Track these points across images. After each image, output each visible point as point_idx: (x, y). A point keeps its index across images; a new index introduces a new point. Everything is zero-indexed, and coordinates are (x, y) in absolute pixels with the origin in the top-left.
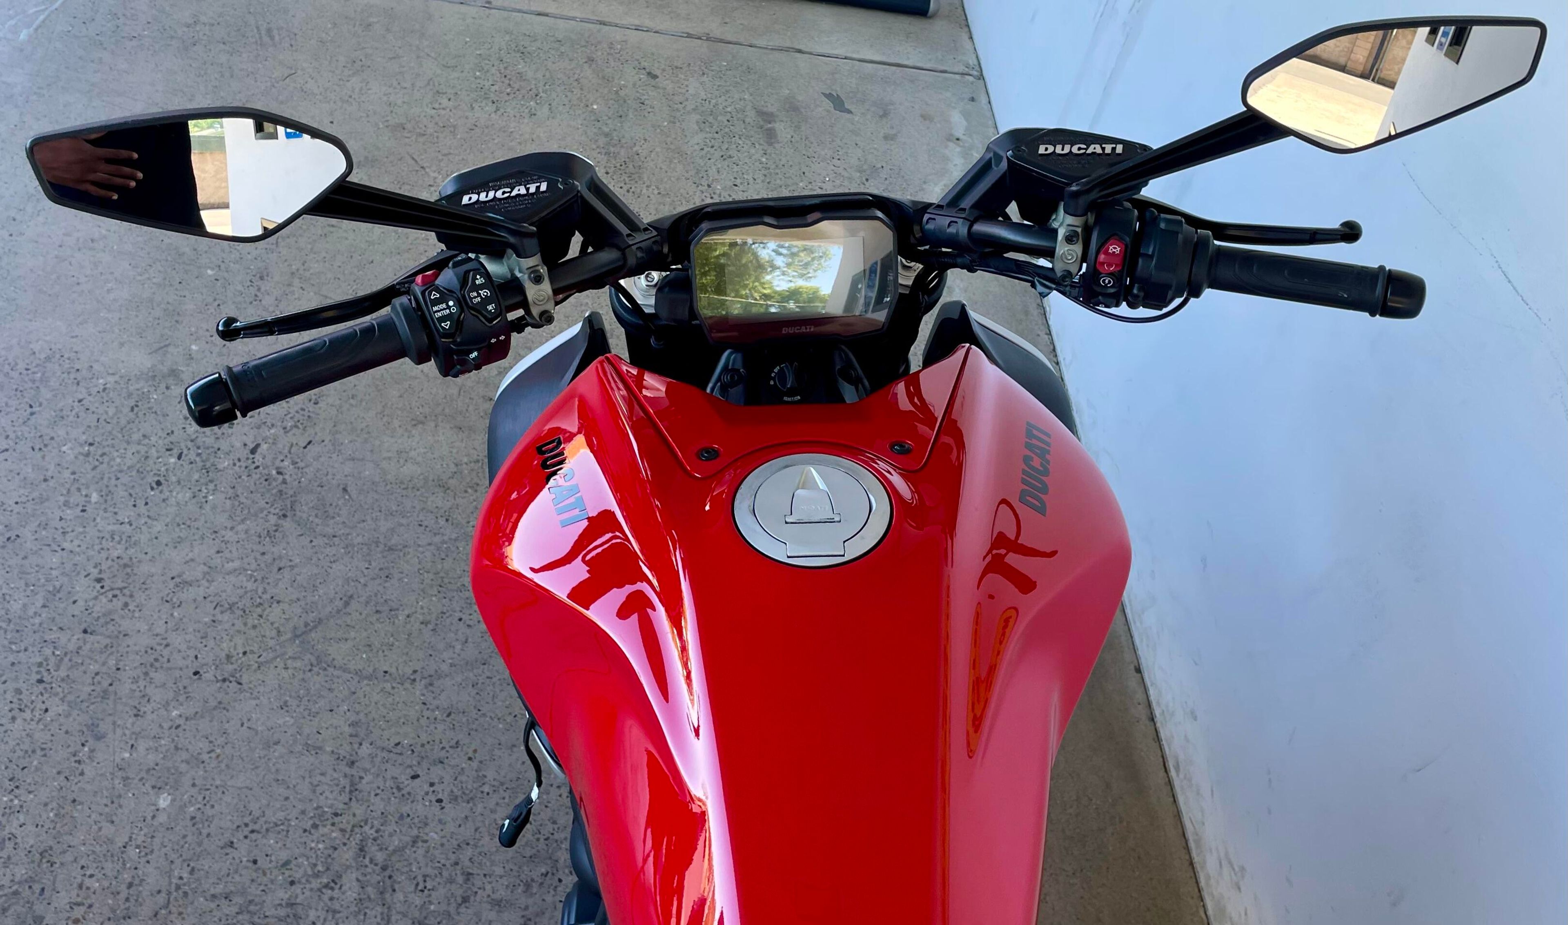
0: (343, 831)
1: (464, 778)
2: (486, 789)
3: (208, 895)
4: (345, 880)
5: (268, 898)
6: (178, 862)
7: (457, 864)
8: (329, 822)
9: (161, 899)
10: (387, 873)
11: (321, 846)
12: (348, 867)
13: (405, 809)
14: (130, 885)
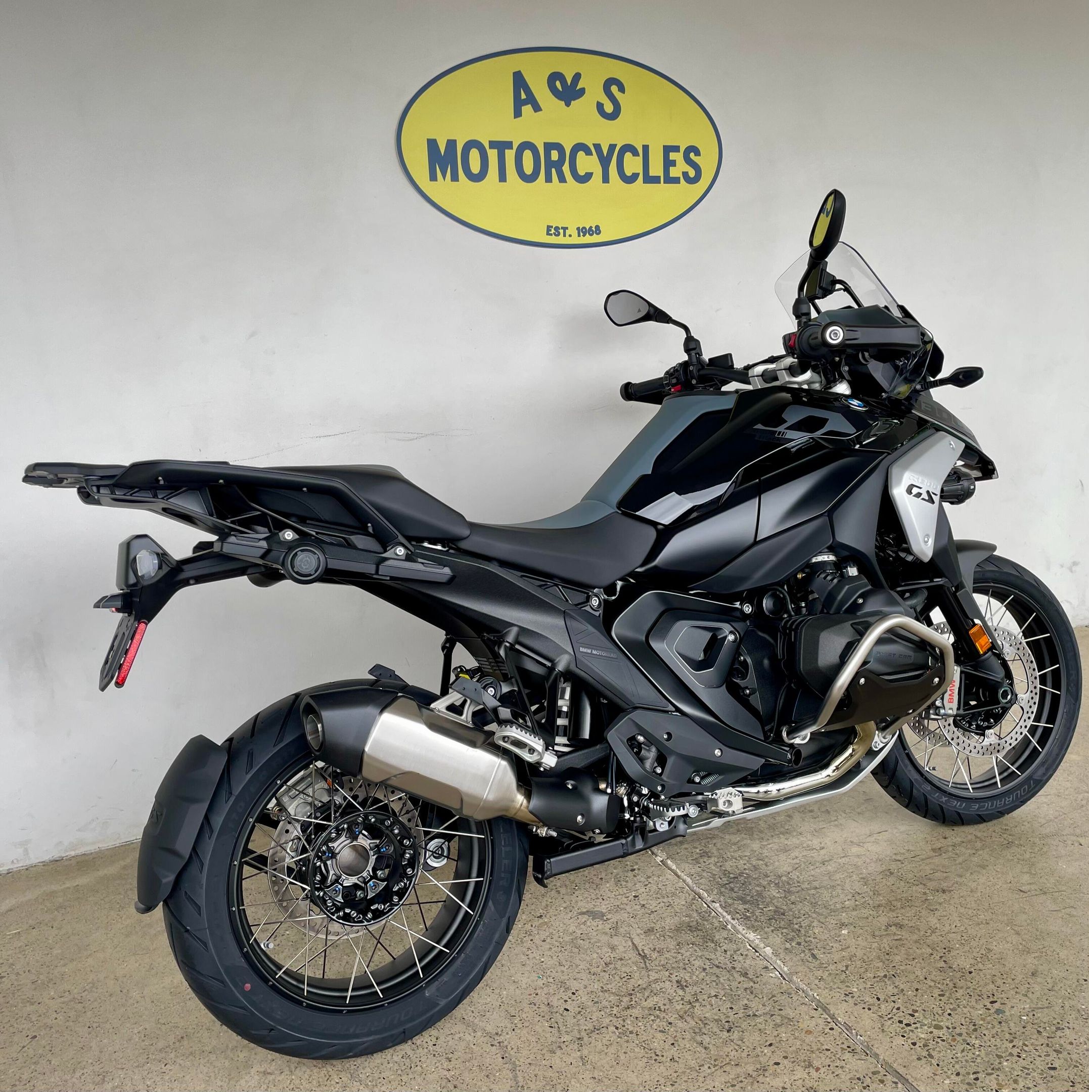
0: (624, 1021)
1: (552, 991)
2: (551, 980)
3: (707, 1052)
4: (651, 1005)
5: (687, 1027)
6: (702, 1075)
7: (604, 971)
8: (624, 1029)
9: (727, 1068)
10: (633, 992)
11: (640, 1024)
12: (642, 1008)
13: (590, 1003)
14: (733, 1086)
